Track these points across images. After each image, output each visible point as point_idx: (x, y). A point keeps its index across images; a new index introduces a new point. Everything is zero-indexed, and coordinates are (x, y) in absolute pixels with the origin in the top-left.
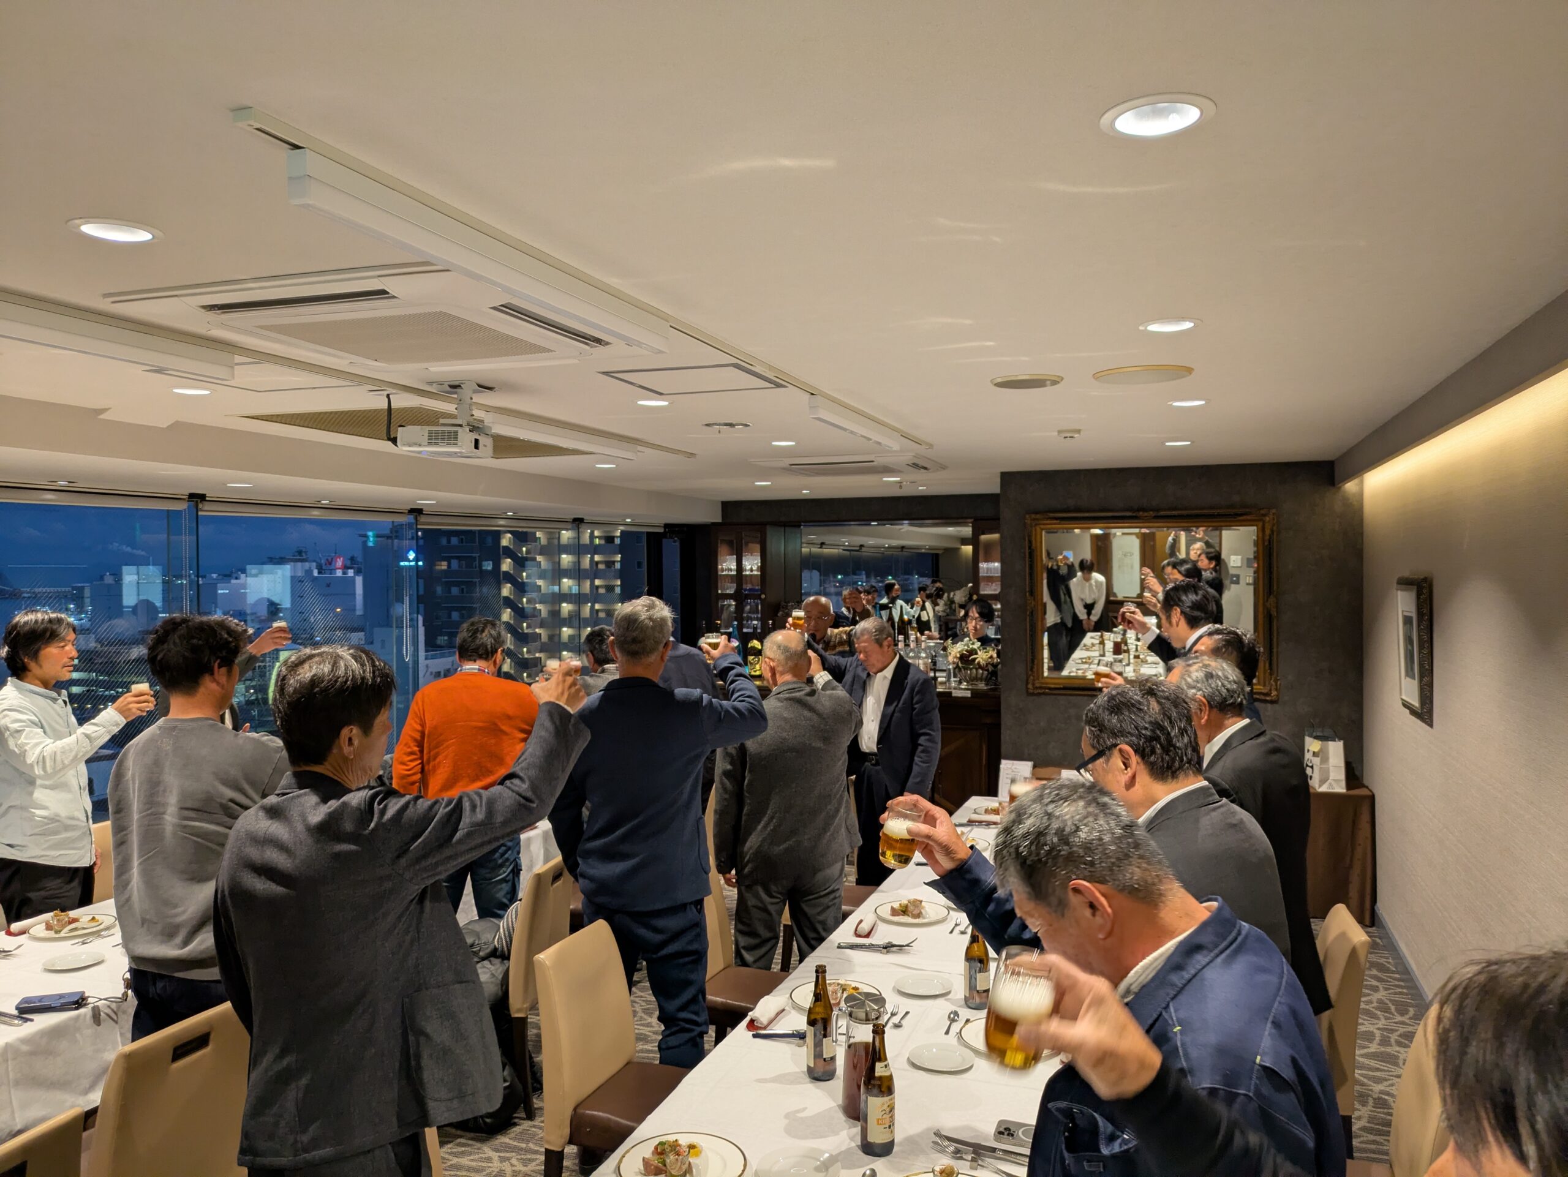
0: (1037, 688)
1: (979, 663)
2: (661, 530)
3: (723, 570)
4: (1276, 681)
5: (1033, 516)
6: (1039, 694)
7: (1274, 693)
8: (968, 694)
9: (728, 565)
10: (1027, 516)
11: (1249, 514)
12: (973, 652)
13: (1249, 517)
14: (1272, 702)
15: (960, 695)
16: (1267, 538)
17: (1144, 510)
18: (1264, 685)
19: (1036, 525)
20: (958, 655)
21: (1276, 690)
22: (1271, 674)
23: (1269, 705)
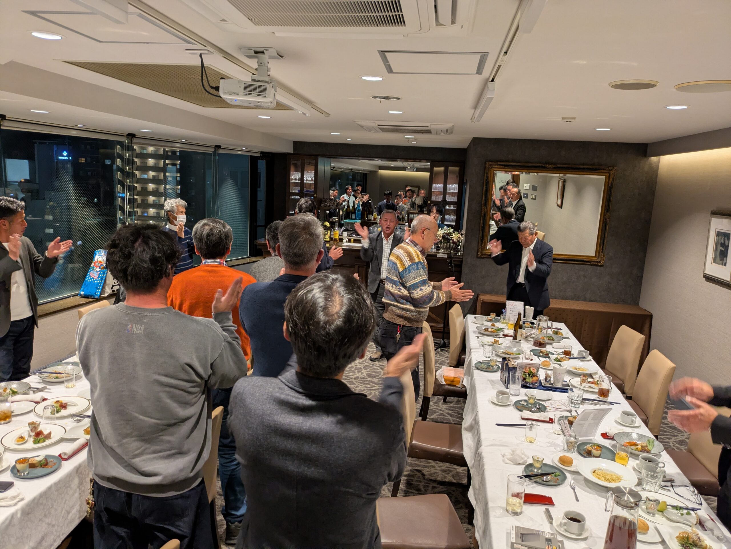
0: (483, 255)
1: (453, 240)
2: (259, 155)
3: (292, 180)
4: (604, 256)
5: (490, 163)
6: (484, 258)
7: (602, 262)
8: (446, 256)
9: (295, 176)
10: (487, 163)
11: (603, 169)
12: (449, 234)
13: (603, 171)
14: (601, 266)
15: (441, 257)
16: (610, 182)
17: (549, 163)
18: (598, 258)
19: (491, 168)
20: (442, 236)
21: (603, 260)
22: (602, 252)
23: (599, 268)
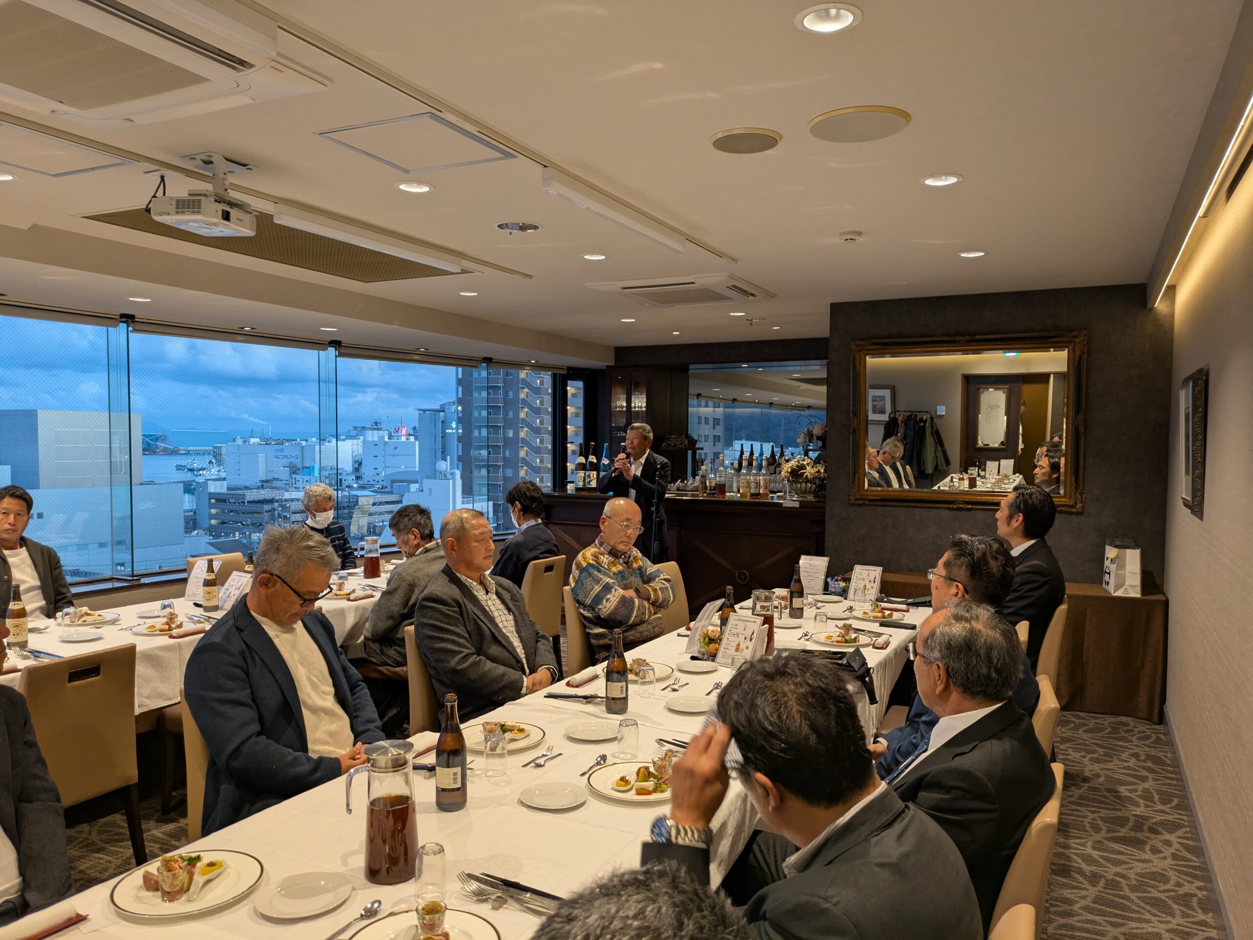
0: (857, 499)
1: (807, 476)
2: (565, 372)
3: (616, 407)
4: (1082, 494)
5: (858, 342)
6: (860, 505)
7: (1079, 505)
8: (797, 505)
9: (621, 403)
10: (852, 343)
11: (1062, 336)
12: (803, 467)
13: (1060, 339)
14: (1078, 514)
15: (790, 506)
16: (1077, 358)
17: (961, 335)
18: (1070, 498)
19: (860, 350)
20: (789, 470)
21: (1082, 502)
22: (1077, 488)
23: (1074, 517)
